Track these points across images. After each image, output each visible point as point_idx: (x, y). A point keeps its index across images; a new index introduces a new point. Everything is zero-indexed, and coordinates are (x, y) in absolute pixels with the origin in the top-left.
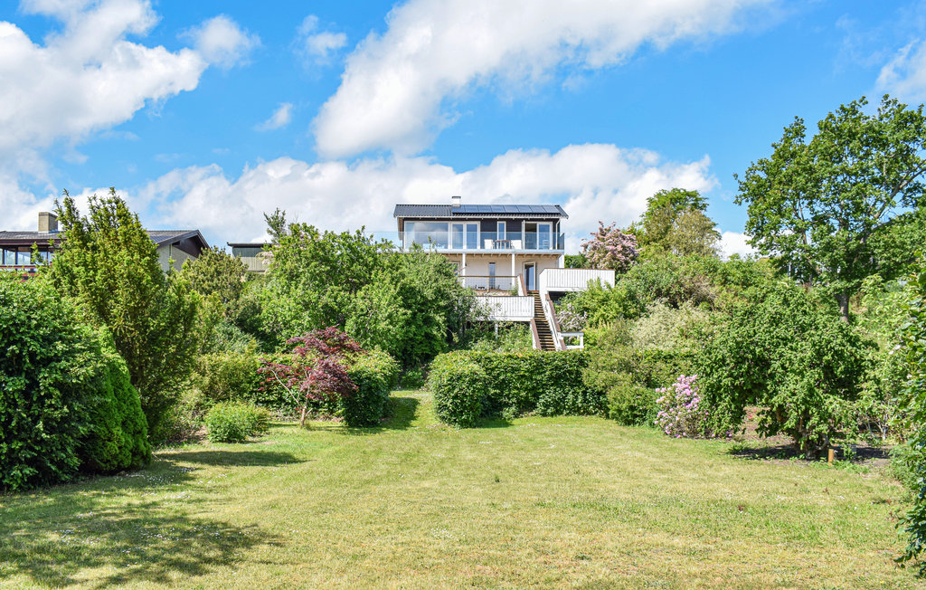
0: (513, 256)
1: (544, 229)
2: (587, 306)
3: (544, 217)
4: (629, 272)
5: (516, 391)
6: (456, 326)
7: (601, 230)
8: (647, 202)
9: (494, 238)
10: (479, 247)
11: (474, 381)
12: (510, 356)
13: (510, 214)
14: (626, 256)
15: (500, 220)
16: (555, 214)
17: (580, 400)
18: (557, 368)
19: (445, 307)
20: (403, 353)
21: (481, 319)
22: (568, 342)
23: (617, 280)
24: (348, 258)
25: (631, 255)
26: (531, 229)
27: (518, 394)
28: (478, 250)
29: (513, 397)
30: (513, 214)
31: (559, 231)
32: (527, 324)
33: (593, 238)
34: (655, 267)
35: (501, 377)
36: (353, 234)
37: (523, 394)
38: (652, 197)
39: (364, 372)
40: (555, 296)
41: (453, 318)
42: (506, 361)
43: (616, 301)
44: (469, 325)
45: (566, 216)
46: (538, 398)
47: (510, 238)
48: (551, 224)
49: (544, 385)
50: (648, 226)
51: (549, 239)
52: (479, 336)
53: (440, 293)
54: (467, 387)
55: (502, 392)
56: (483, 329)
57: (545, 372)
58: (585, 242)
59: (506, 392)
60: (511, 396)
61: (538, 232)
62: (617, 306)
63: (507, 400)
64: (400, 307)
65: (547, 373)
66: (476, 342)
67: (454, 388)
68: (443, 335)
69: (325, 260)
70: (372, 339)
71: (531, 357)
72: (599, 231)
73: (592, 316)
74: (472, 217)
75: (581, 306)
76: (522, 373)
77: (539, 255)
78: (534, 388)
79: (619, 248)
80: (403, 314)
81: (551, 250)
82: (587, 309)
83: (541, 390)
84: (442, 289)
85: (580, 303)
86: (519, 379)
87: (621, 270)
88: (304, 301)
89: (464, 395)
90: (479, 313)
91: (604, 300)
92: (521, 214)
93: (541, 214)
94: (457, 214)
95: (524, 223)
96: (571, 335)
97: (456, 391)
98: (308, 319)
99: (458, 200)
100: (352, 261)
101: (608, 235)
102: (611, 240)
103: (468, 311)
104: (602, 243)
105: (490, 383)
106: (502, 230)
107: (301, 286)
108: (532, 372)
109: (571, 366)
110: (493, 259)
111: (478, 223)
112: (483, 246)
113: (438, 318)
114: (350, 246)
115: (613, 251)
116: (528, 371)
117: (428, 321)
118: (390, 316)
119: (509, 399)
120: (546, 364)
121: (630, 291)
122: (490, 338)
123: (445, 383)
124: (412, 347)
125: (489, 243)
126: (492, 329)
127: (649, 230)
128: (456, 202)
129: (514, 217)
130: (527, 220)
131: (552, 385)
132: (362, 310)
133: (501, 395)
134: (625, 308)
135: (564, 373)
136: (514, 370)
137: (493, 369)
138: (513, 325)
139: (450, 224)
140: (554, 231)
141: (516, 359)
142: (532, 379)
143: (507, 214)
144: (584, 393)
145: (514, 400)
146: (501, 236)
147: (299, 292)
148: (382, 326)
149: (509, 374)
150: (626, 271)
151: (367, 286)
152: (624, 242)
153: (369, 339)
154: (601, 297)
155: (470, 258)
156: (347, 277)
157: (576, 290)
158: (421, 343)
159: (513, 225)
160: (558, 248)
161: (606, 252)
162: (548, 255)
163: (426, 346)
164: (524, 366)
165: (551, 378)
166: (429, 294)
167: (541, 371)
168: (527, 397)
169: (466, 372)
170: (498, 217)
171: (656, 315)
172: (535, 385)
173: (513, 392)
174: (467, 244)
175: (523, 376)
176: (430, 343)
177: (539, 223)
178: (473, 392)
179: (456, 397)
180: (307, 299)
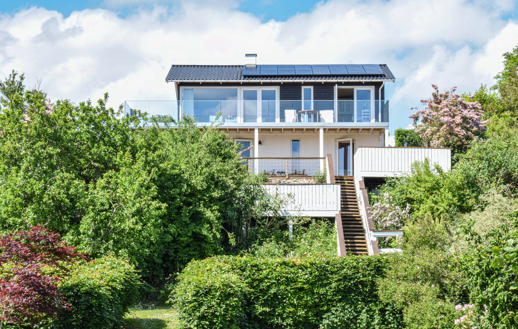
0: (321, 131)
1: (364, 96)
2: (411, 196)
3: (363, 80)
4: (469, 152)
5: (292, 309)
6: (235, 224)
7: (435, 96)
8: (503, 59)
9: (298, 108)
10: (278, 120)
11: (228, 296)
12: (285, 263)
13: (318, 76)
14: (467, 130)
15: (306, 84)
16: (377, 76)
17: (376, 321)
18: (345, 278)
19: (220, 199)
20: (163, 259)
21: (270, 213)
22: (383, 243)
23: (454, 162)
24: (89, 136)
25: (475, 129)
26: (346, 95)
27: (294, 313)
28: (277, 123)
29: (288, 317)
30: (322, 76)
31: (383, 98)
32: (332, 220)
33: (424, 107)
34: (504, 144)
35: (272, 291)
36: (95, 105)
37: (302, 312)
38: (511, 51)
39: (83, 285)
40: (372, 184)
41: (230, 213)
42: (278, 269)
43: (450, 190)
44: (253, 222)
45: (392, 78)
46: (322, 319)
47: (318, 108)
48: (372, 89)
49: (330, 300)
50: (502, 90)
51: (370, 109)
52: (265, 236)
53: (213, 181)
54: (219, 304)
55: (274, 311)
56: (272, 226)
57: (330, 283)
58: (414, 112)
59: (279, 311)
60: (285, 315)
61: (355, 101)
62: (450, 195)
63: (280, 321)
64: (154, 199)
65: (334, 285)
66: (261, 244)
67: (201, 305)
68: (214, 236)
69: (56, 139)
70: (116, 242)
71: (312, 264)
72: (432, 99)
73: (418, 209)
74: (268, 81)
75: (404, 196)
76: (299, 285)
77: (357, 130)
78: (316, 305)
79: (458, 120)
80: (156, 208)
81: (372, 123)
82: (410, 201)
83: (325, 308)
84: (216, 175)
85: (402, 192)
86: (295, 293)
87: (458, 148)
88: (24, 193)
89: (213, 314)
90: (265, 207)
91: (433, 188)
92: (333, 76)
93: (359, 76)
94: (249, 77)
95: (336, 87)
96: (388, 235)
97: (202, 310)
98: (32, 215)
99: (254, 58)
100: (94, 140)
101: (444, 102)
102: (446, 109)
103: (253, 204)
104: (434, 113)
105: (257, 298)
106: (308, 97)
107: (21, 173)
108: (313, 284)
109: (364, 276)
110: (296, 136)
111: (277, 89)
112: (283, 118)
113: (209, 214)
114: (91, 120)
115: (449, 124)
116: (308, 282)
117: (197, 218)
118: (139, 212)
119: (283, 319)
120: (332, 273)
121: (468, 177)
122: (280, 238)
123: (190, 299)
124: (176, 252)
125: (290, 114)
126: (285, 227)
127: (504, 96)
128: (251, 61)
129: (323, 81)
130: (340, 84)
131: (340, 301)
132: (102, 204)
133: (271, 314)
134: (461, 199)
135: (355, 285)
136: (289, 281)
137: (261, 281)
138: (310, 222)
139: (240, 90)
140: (377, 97)
141: (292, 267)
142: (313, 293)
143: (315, 76)
144: (382, 311)
145: (290, 321)
146: (307, 106)
147: (20, 181)
148: (128, 224)
149: (282, 287)
150: (466, 149)
151: (111, 173)
152: (465, 112)
153: (111, 242)
154: (429, 185)
155: (266, 134)
156: (88, 160)
157: (399, 175)
158: (188, 246)
159: (323, 92)
160: (382, 121)
161: (442, 125)
162: (368, 130)
163: (194, 250)
164: (303, 276)
165: (337, 291)
166: (198, 181)
167: (325, 282)
168: (306, 318)
169: (217, 285)
170: (302, 81)
171: (490, 207)
172: (317, 300)
173: (287, 310)
174: (263, 116)
175: (301, 289)
176: (200, 246)
177: (356, 89)
178: (226, 310)
179: (202, 318)
180: (28, 190)
